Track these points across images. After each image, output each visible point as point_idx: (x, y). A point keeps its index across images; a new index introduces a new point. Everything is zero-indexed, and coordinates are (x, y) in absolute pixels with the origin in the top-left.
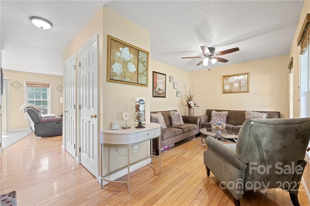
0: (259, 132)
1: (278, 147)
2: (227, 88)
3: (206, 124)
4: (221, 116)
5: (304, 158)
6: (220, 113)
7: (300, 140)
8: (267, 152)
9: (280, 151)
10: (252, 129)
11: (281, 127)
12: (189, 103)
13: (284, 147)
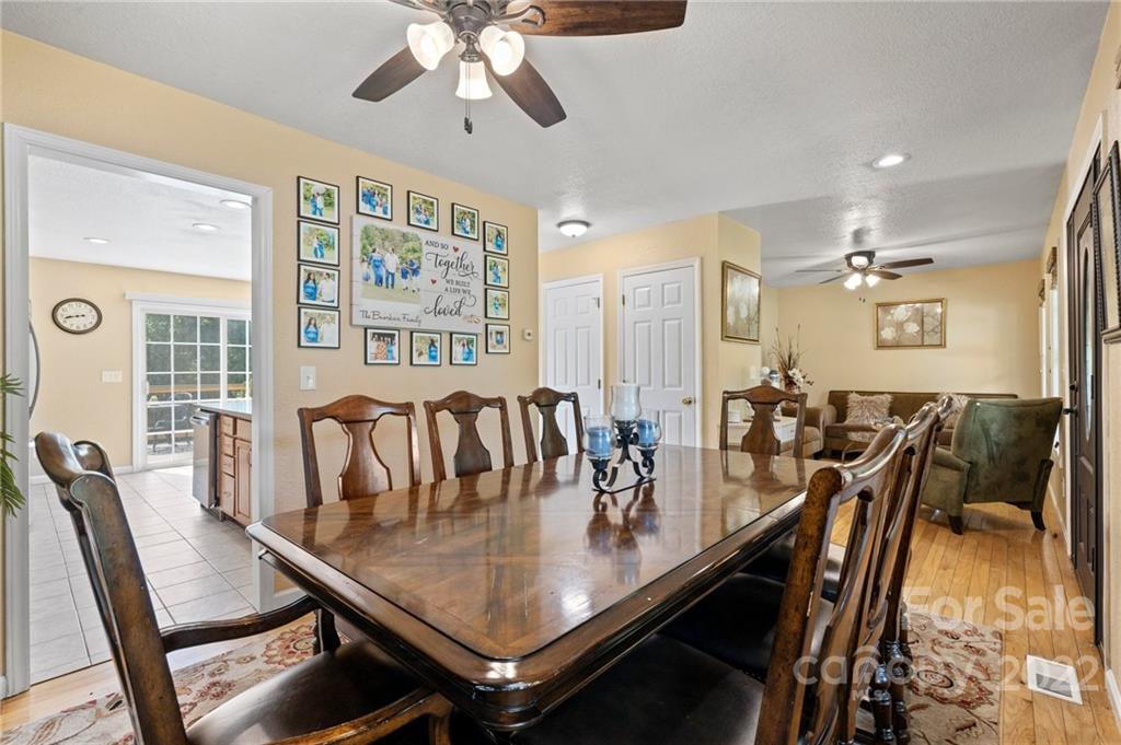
0: (987, 416)
1: (1013, 437)
2: (888, 334)
3: (836, 427)
4: (876, 407)
5: (1049, 456)
6: (871, 398)
7: (1042, 429)
8: (998, 445)
9: (1015, 444)
10: (978, 413)
11: (1015, 410)
12: (790, 373)
13: (1020, 438)
